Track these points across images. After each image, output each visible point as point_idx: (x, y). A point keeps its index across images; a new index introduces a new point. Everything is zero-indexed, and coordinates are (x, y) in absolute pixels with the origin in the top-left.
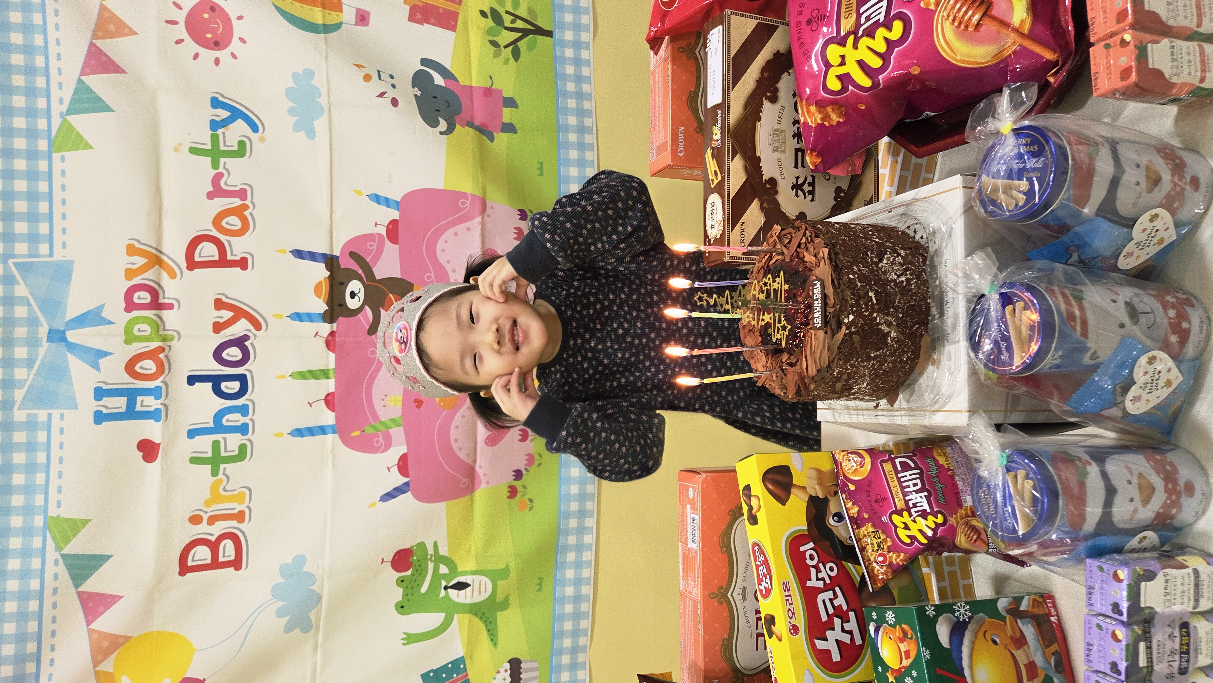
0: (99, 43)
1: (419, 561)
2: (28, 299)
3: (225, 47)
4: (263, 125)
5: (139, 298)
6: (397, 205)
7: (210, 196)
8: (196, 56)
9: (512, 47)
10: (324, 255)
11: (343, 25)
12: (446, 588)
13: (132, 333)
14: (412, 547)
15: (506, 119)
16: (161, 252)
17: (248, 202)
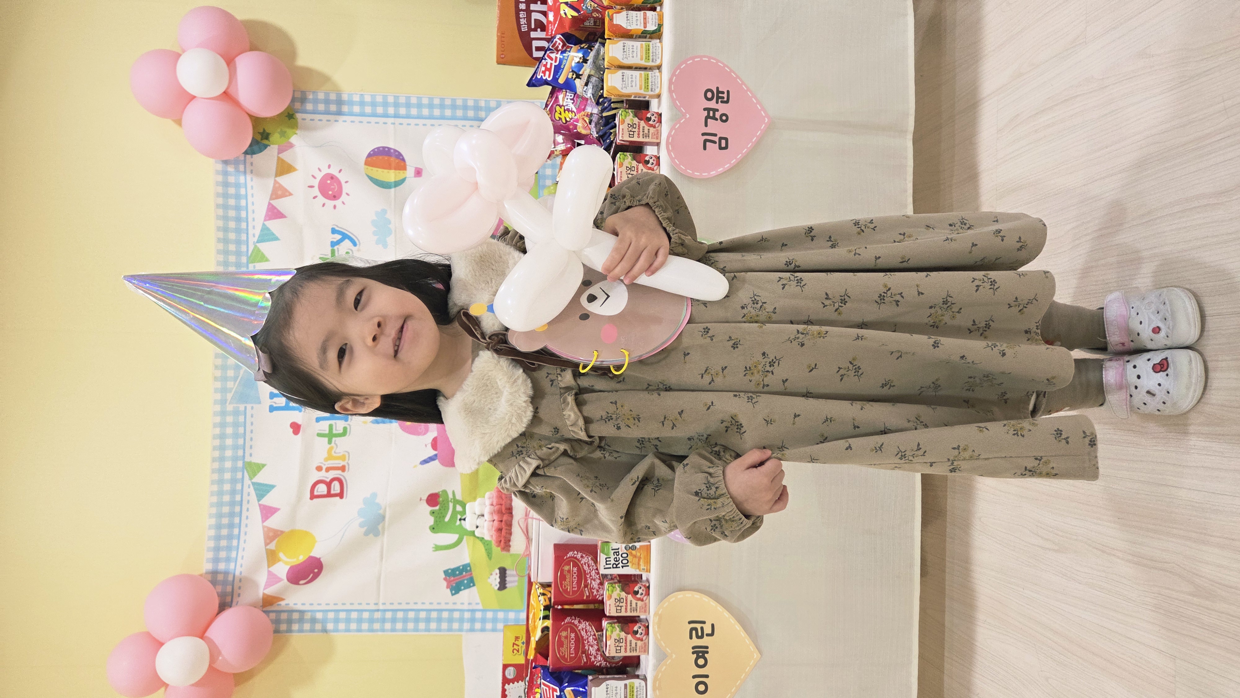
0: (273, 202)
1: (443, 501)
3: (339, 198)
4: (359, 242)
8: (324, 205)
11: (407, 179)
12: (460, 520)
14: (439, 492)
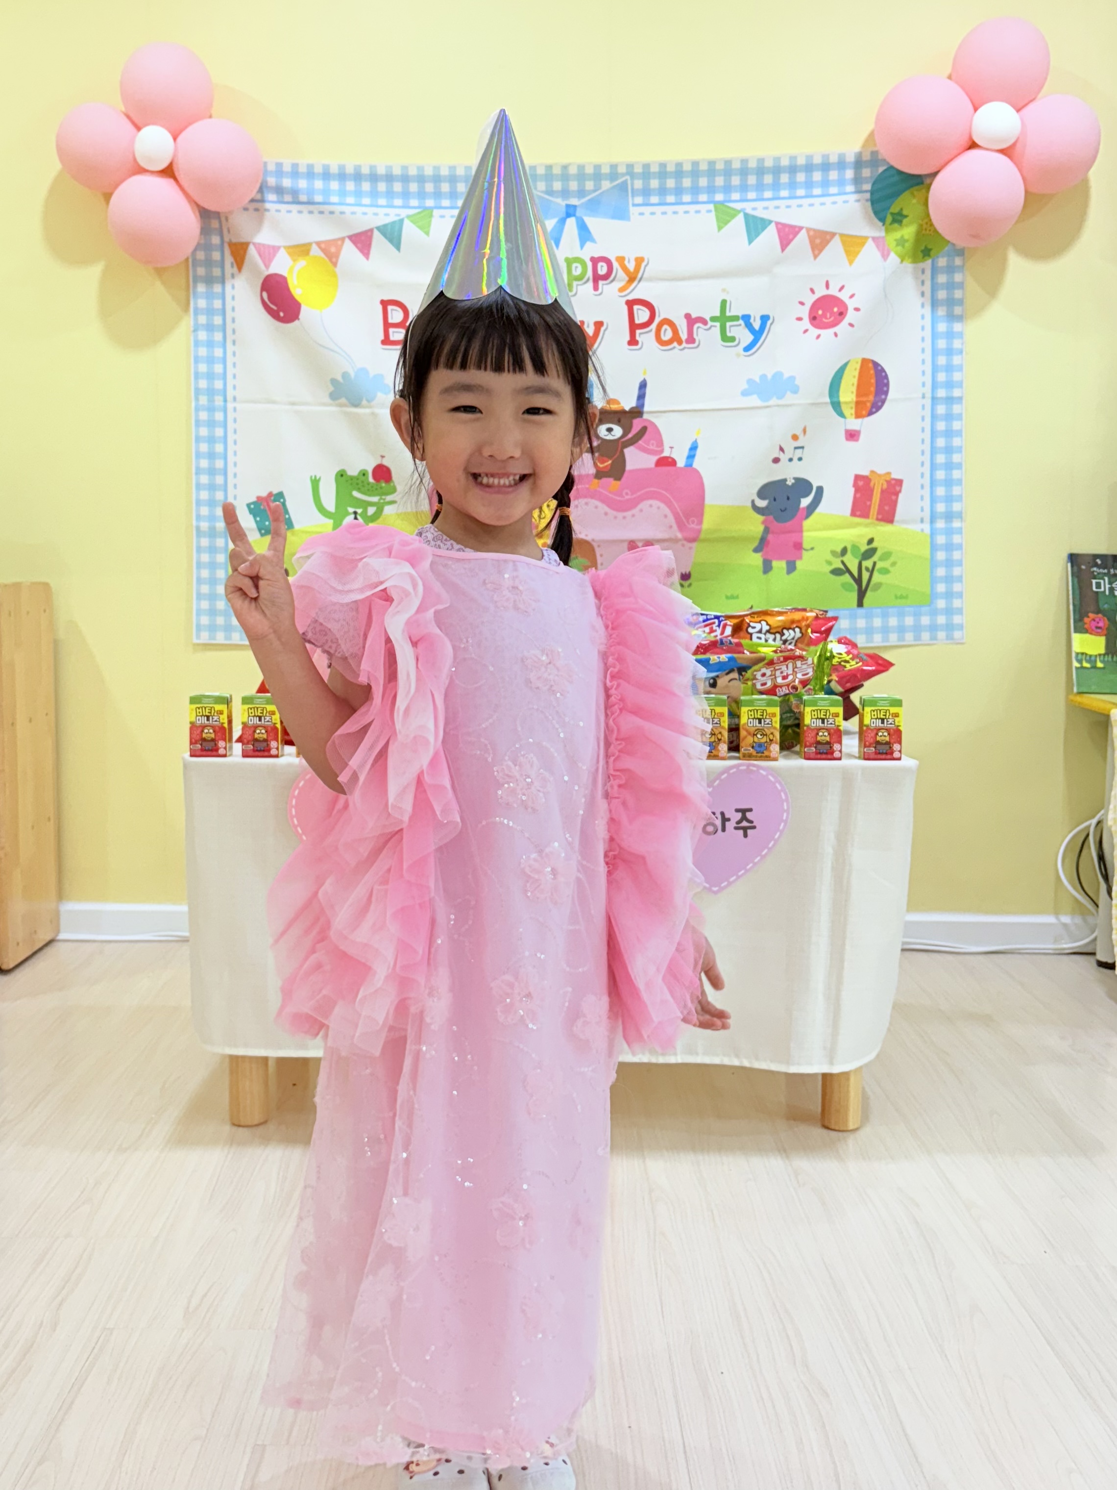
0: (804, 232)
1: (381, 488)
2: (598, 190)
3: (812, 324)
4: (750, 355)
5: (602, 266)
6: (689, 465)
7: (688, 316)
8: (802, 303)
9: (842, 567)
10: (643, 405)
11: (842, 420)
13: (575, 262)
14: (393, 482)
15: (775, 564)
16: (640, 281)
17: (684, 345)
